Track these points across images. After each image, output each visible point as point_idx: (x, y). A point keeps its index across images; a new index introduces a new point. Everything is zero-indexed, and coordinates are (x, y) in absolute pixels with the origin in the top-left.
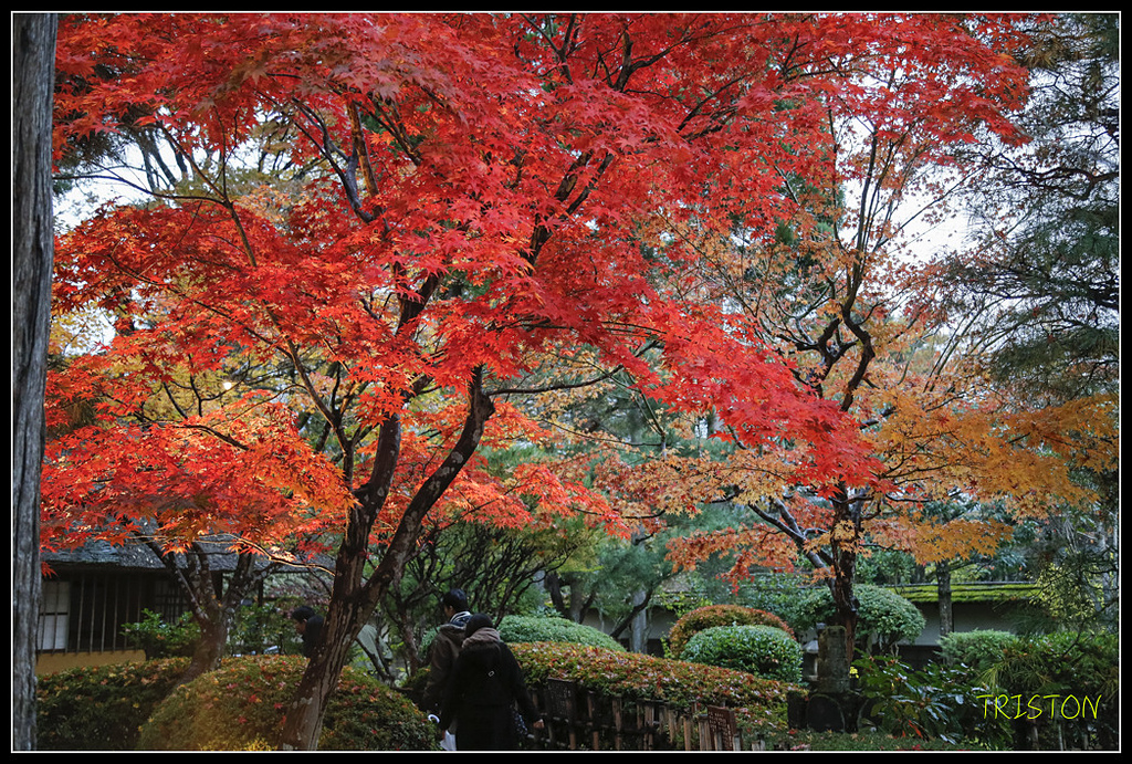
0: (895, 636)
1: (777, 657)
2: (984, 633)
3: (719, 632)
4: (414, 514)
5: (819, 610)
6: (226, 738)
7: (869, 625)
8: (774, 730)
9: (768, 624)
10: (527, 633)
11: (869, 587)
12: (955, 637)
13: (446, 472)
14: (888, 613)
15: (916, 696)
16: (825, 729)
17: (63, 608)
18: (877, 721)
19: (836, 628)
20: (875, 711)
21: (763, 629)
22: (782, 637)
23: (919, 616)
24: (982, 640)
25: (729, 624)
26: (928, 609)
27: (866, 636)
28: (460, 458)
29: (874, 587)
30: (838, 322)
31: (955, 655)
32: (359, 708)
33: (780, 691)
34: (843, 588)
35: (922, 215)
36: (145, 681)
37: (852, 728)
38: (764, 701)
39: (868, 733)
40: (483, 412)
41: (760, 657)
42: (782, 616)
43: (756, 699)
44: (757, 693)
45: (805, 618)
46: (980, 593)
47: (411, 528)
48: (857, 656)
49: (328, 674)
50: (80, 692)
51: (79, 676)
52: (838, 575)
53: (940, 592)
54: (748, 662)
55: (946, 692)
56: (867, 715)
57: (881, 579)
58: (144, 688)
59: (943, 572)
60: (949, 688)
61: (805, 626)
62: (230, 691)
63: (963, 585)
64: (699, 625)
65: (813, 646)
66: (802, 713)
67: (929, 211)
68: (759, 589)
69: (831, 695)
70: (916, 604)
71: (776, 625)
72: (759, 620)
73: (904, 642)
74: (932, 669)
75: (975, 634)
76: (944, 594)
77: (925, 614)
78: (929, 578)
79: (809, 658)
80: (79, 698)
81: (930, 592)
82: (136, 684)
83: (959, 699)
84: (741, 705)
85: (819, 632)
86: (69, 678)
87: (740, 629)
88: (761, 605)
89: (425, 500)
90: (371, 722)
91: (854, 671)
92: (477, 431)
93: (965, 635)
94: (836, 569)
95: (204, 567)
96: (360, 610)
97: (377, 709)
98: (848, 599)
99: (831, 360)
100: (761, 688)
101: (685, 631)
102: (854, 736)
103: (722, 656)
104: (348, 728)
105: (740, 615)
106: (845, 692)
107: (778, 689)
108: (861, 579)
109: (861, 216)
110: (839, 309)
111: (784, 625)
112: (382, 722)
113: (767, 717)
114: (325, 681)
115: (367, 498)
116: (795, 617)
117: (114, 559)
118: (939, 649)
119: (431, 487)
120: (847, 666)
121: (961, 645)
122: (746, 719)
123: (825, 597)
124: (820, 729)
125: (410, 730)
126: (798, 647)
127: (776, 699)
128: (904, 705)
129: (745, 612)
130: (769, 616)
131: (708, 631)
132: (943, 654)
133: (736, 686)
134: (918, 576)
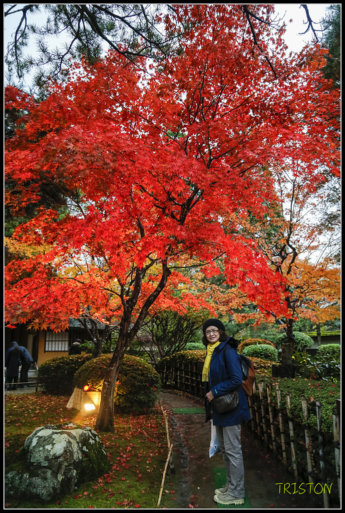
0: (306, 346)
1: (270, 353)
2: (331, 345)
3: (253, 346)
4: (145, 308)
5: (283, 339)
6: (95, 378)
7: (298, 343)
8: (267, 378)
9: (267, 344)
10: (196, 348)
11: (297, 332)
12: (322, 346)
13: (155, 294)
14: (303, 340)
15: (314, 365)
16: (284, 377)
17: (67, 339)
18: (301, 374)
19: (287, 344)
20: (301, 371)
21: (266, 345)
22: (272, 348)
23: (312, 341)
24: (331, 347)
25: (256, 344)
26: (314, 338)
27: (297, 347)
28: (160, 289)
29: (299, 332)
30: (285, 245)
31: (322, 351)
32: (135, 370)
33: (270, 364)
34: (289, 330)
35: (310, 212)
36: (79, 360)
37: (293, 377)
38: (265, 367)
39: (299, 378)
40: (167, 274)
41: (265, 353)
42: (272, 342)
43: (263, 367)
44: (263, 365)
45: (279, 342)
46: (329, 333)
47: (144, 312)
48: (294, 353)
49: (118, 360)
50: (62, 363)
51: (63, 358)
52: (288, 326)
53: (317, 333)
54: (261, 355)
55: (323, 363)
56: (298, 372)
57: (300, 330)
58: (79, 362)
59: (318, 328)
60: (324, 362)
61: (279, 344)
62: (97, 364)
63: (324, 331)
64: (247, 345)
65: (280, 350)
66: (277, 372)
67: (312, 211)
68: (265, 334)
69: (286, 365)
70: (311, 337)
71: (270, 344)
72: (265, 343)
73: (308, 348)
74: (318, 356)
75: (329, 345)
76: (319, 334)
77: (314, 340)
78: (314, 330)
79: (279, 353)
80: (61, 364)
81: (315, 334)
82: (77, 361)
83: (327, 365)
84: (258, 369)
85: (282, 345)
86: (60, 359)
87: (259, 345)
88: (266, 339)
89: (148, 303)
90: (139, 375)
91: (293, 357)
92: (165, 280)
93: (325, 346)
94: (287, 324)
95: (96, 327)
96: (128, 339)
97: (141, 370)
98: (292, 335)
99: (284, 258)
100: (264, 363)
101: (243, 346)
102: (294, 380)
103: (253, 353)
104: (132, 376)
105: (259, 342)
106: (291, 364)
107: (269, 364)
108: (295, 330)
109: (291, 211)
110: (285, 241)
111: (272, 344)
112: (142, 375)
113: (266, 373)
114: (118, 362)
115: (130, 303)
116: (275, 342)
117: (79, 326)
118: (318, 350)
119: (150, 299)
120: (291, 356)
121: (324, 349)
122: (259, 373)
123: (284, 336)
124: (282, 377)
125: (151, 377)
126: (276, 350)
127: (269, 367)
128: (310, 368)
129: (261, 341)
130: (267, 342)
131: (249, 346)
132: (319, 351)
133: (256, 363)
134: (311, 330)
